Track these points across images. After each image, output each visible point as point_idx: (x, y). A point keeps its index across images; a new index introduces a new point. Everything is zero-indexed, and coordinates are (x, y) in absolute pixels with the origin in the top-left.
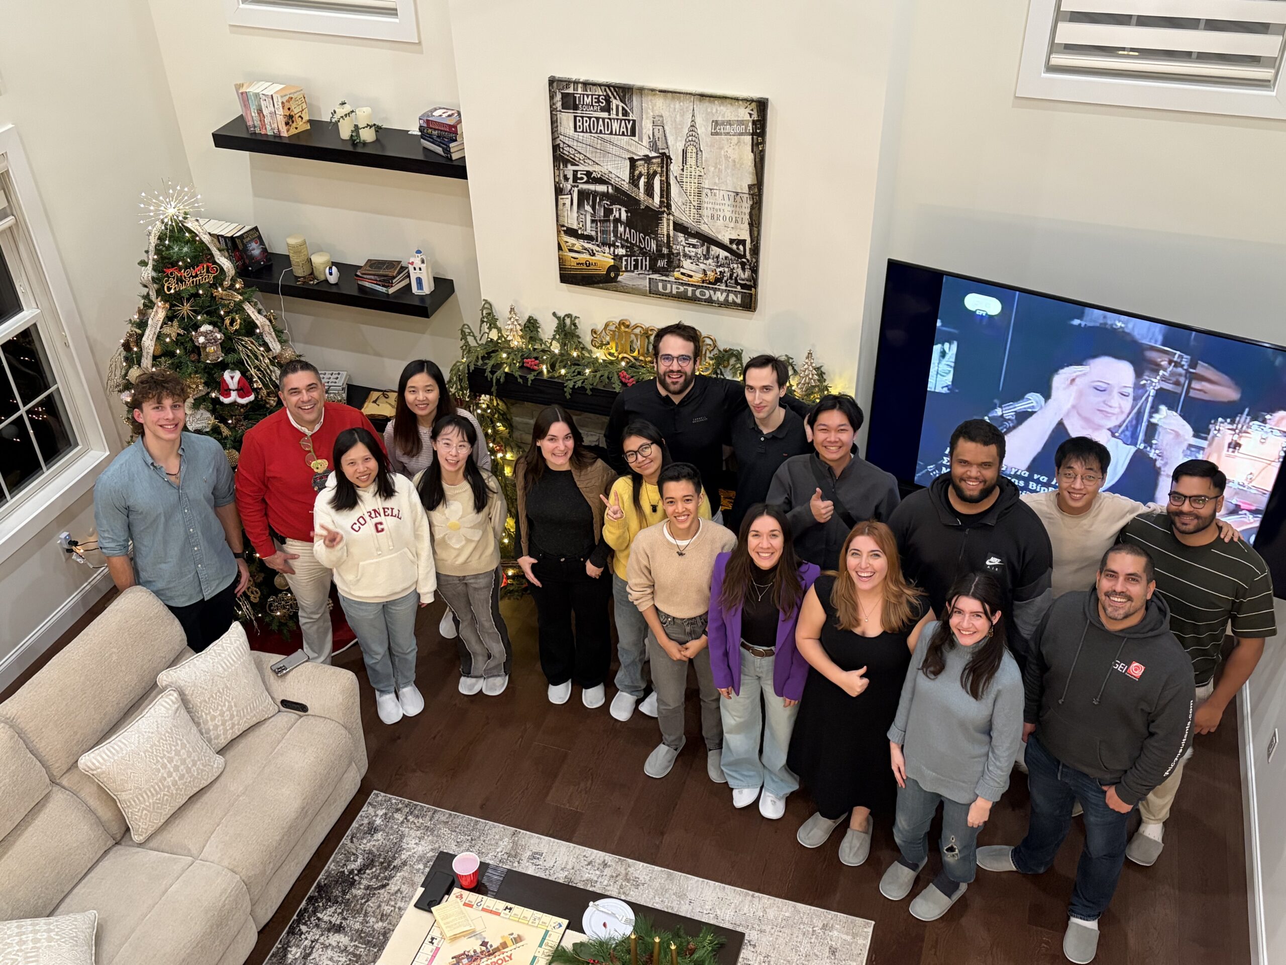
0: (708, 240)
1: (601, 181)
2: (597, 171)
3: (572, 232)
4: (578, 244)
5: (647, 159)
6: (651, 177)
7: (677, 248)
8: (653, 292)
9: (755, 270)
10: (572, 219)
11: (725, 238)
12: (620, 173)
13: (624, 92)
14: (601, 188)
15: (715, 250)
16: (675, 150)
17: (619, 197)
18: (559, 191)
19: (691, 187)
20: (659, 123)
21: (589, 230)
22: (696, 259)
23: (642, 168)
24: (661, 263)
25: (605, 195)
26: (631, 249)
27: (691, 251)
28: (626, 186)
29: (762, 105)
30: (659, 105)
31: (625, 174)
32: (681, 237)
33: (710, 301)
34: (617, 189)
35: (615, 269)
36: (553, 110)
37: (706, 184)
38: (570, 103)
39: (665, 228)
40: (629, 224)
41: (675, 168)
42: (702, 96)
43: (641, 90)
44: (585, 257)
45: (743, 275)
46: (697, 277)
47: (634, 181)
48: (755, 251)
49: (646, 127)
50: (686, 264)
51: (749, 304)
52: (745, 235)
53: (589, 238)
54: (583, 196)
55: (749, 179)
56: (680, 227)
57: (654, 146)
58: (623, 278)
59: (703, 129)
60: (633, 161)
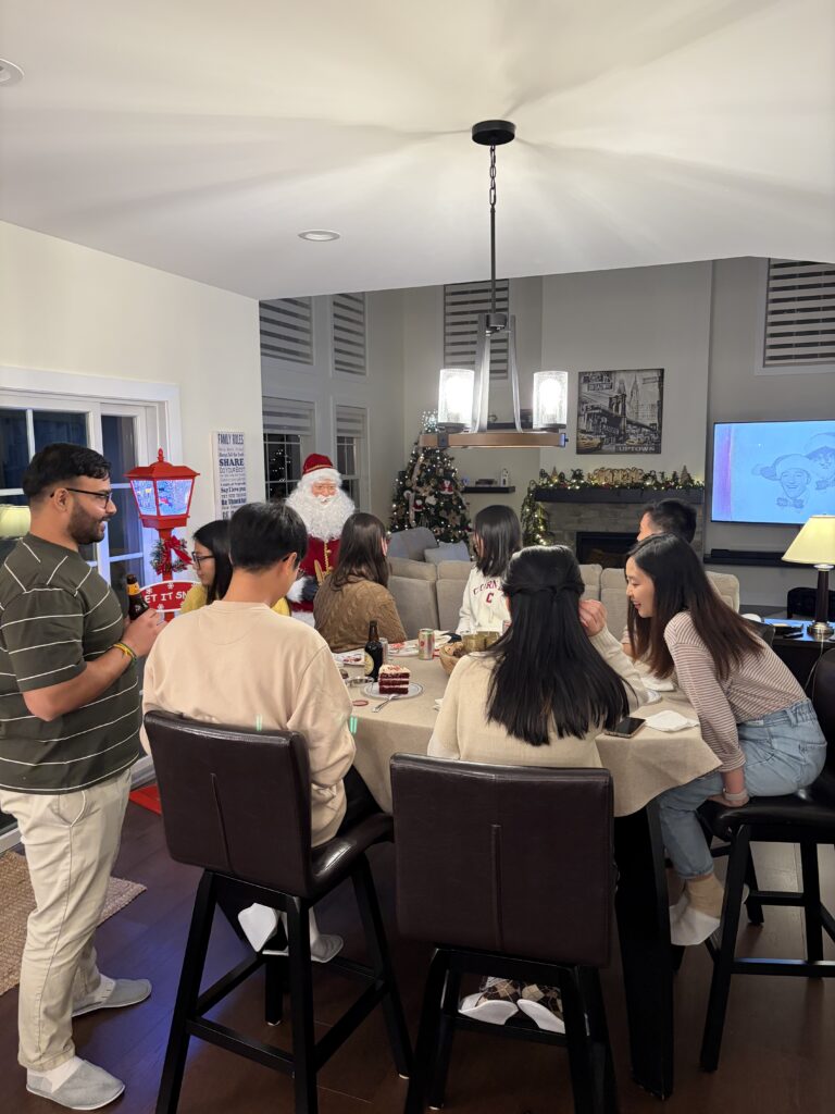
0: (641, 426)
1: (597, 408)
2: (595, 404)
3: (584, 432)
4: (585, 436)
5: (617, 397)
6: (618, 404)
7: (627, 431)
8: (617, 452)
9: (660, 435)
10: (583, 427)
11: (648, 423)
12: (605, 404)
13: (609, 373)
14: (597, 411)
15: (644, 429)
16: (628, 391)
17: (605, 413)
18: (579, 415)
19: (634, 405)
20: (622, 382)
21: (591, 429)
22: (635, 435)
23: (614, 401)
24: (621, 438)
25: (598, 414)
26: (608, 435)
27: (633, 431)
28: (607, 409)
29: (662, 371)
30: (622, 376)
31: (607, 404)
32: (629, 426)
33: (641, 452)
34: (603, 410)
35: (601, 444)
36: (580, 384)
37: (640, 403)
38: (587, 380)
39: (623, 423)
40: (608, 424)
41: (628, 399)
42: (638, 371)
43: (615, 372)
44: (588, 441)
45: (655, 438)
46: (636, 442)
47: (611, 407)
48: (660, 427)
49: (617, 385)
50: (632, 437)
51: (658, 451)
52: (656, 421)
53: (591, 433)
54: (589, 415)
55: (657, 399)
56: (629, 422)
57: (619, 391)
58: (604, 447)
59: (639, 382)
60: (611, 399)
